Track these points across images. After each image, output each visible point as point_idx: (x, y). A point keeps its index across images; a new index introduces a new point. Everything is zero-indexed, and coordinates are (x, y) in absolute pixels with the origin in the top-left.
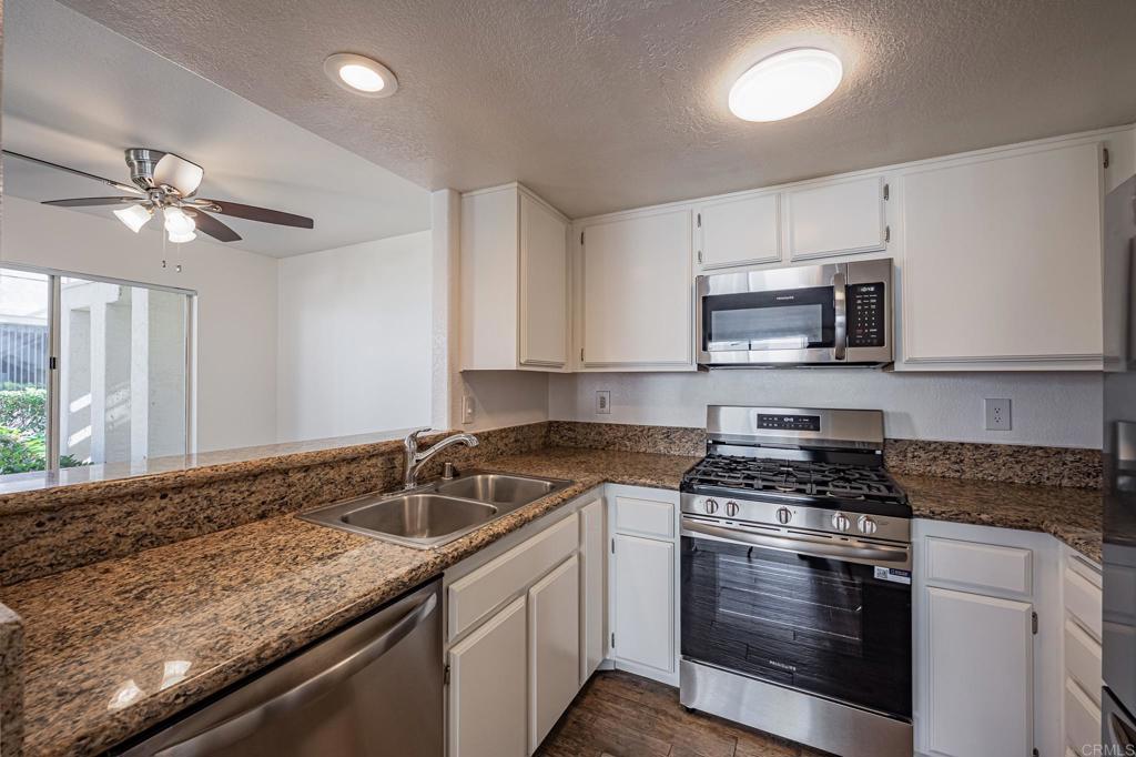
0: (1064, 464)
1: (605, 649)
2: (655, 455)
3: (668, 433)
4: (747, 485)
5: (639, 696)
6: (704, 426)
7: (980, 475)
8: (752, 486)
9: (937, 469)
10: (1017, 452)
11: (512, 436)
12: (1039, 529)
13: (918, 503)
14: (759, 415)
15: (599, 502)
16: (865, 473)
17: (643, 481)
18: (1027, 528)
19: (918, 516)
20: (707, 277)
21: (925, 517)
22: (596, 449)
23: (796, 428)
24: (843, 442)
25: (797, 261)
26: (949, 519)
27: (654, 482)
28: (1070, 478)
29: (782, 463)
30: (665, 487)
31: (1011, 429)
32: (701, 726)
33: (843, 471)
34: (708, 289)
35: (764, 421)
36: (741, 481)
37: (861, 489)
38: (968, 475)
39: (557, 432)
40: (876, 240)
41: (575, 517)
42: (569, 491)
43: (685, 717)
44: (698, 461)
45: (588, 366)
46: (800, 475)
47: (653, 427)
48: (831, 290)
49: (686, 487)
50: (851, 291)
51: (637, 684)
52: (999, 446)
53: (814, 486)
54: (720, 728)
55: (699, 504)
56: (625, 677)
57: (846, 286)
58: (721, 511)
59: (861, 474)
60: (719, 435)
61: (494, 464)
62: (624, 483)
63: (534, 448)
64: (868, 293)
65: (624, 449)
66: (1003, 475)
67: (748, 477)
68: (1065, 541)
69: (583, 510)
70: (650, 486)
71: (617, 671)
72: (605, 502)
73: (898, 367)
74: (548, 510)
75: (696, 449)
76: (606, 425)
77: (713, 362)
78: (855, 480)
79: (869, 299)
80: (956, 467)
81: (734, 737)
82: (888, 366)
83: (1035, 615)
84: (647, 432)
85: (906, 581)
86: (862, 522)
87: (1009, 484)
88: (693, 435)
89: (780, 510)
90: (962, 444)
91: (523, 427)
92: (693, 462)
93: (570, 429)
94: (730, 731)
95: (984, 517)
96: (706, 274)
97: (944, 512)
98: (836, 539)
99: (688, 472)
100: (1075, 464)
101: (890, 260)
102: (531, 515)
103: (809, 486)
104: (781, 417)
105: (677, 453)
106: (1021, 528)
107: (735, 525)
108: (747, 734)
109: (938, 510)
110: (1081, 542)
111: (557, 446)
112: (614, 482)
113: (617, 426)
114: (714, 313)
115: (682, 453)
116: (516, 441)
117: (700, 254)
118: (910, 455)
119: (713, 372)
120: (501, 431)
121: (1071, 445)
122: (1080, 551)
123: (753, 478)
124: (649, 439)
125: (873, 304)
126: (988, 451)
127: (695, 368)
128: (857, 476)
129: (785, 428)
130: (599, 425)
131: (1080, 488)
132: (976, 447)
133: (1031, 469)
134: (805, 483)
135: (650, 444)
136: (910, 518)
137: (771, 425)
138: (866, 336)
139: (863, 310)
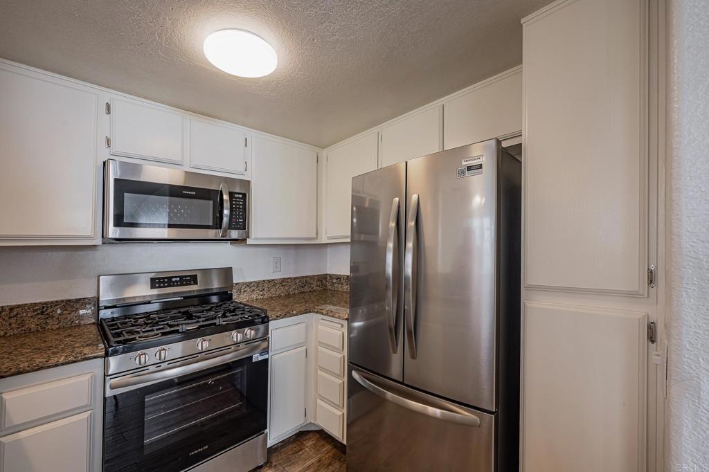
0: (296, 284)
7: (270, 295)
8: (177, 331)
9: (254, 296)
10: (283, 281)
14: (151, 279)
19: (271, 320)
21: (274, 320)
23: (181, 284)
28: (297, 289)
30: (86, 359)
31: (281, 271)
35: (156, 283)
38: (266, 296)
48: (221, 192)
50: (232, 196)
52: (277, 280)
57: (229, 192)
64: (238, 198)
66: (279, 292)
70: (63, 364)
73: (249, 242)
79: (239, 202)
80: (262, 293)
82: (244, 241)
83: (306, 350)
85: (266, 357)
87: (280, 296)
90: (264, 281)
95: (294, 312)
97: (281, 315)
100: (299, 283)
101: (249, 182)
104: (169, 278)
107: (164, 366)
109: (277, 314)
110: (328, 312)
114: (126, 194)
117: (108, 140)
118: (242, 291)
123: (177, 325)
125: (241, 205)
126: (272, 283)
127: (99, 242)
129: (174, 286)
132: (269, 281)
133: (287, 288)
135: (14, 325)
136: (268, 322)
137: (162, 285)
138: (237, 223)
139: (236, 208)
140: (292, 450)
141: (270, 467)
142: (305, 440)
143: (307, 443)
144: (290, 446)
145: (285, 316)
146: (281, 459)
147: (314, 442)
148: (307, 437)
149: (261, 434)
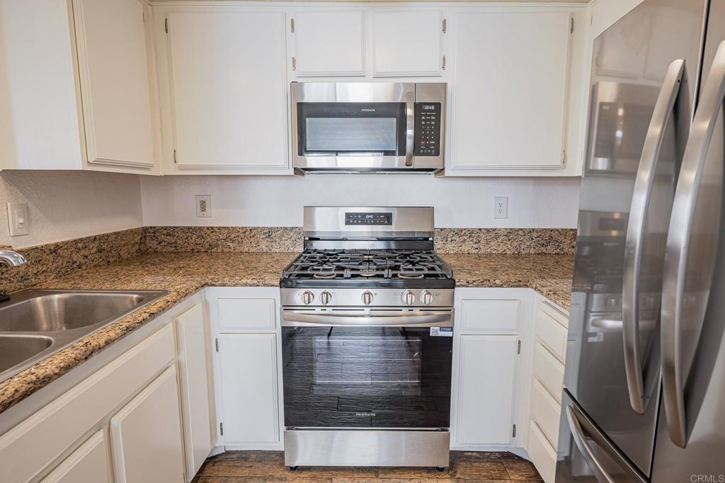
0: (532, 239)
1: (213, 438)
2: (257, 254)
3: (269, 233)
4: (338, 275)
5: (247, 470)
6: (301, 225)
7: (489, 251)
8: (342, 276)
9: (465, 248)
10: (511, 233)
11: (94, 247)
12: (526, 286)
13: (459, 276)
14: (346, 214)
15: (199, 307)
16: (423, 256)
17: (244, 281)
18: (520, 286)
19: (458, 286)
20: (302, 84)
21: (463, 286)
22: (198, 252)
23: (375, 223)
24: (407, 232)
25: (378, 77)
26: (477, 286)
27: (255, 282)
28: (534, 248)
29: (365, 253)
30: (265, 285)
31: (507, 217)
32: (303, 478)
33: (408, 255)
34: (303, 96)
35: (352, 219)
36: (333, 272)
37: (422, 270)
38: (482, 251)
39: (154, 238)
40: (435, 67)
41: (170, 327)
42: (160, 302)
43: (290, 475)
44: (297, 256)
45: (181, 168)
46: (379, 262)
47: (255, 228)
48: (403, 106)
49: (284, 283)
50: (418, 107)
51: (246, 459)
52: (500, 229)
53: (390, 270)
54: (318, 474)
55: (298, 296)
56: (234, 456)
57: (415, 103)
58: (317, 301)
59: (421, 257)
60: (314, 232)
61: (67, 281)
62: (224, 285)
63: (125, 256)
64: (430, 111)
65: (228, 250)
66: (501, 249)
67: (339, 268)
68: (542, 293)
69: (180, 318)
70: (251, 285)
71: (227, 453)
72: (206, 305)
73: (447, 173)
74: (129, 329)
75: (294, 246)
76: (208, 228)
77: (309, 166)
78: (417, 263)
79: (430, 116)
80: (476, 246)
81: (329, 479)
82: (440, 172)
83: (519, 342)
84: (249, 233)
85: (449, 334)
86: (423, 296)
87: (504, 255)
88: (292, 234)
89: (365, 294)
90: (480, 229)
91: (108, 235)
92: (293, 258)
93: (168, 235)
94: (326, 475)
95: (497, 282)
96: (299, 80)
97: (474, 281)
98: (405, 311)
99: (287, 269)
100: (537, 239)
101: (445, 85)
102: (102, 342)
103: (386, 271)
104: (364, 215)
105: (278, 251)
106: (517, 286)
107: (329, 310)
108: (340, 472)
109: (471, 280)
110: (551, 293)
111: (156, 252)
112: (214, 285)
113: (219, 228)
114: (307, 119)
115: (282, 250)
116: (100, 251)
117: (294, 61)
118: (449, 239)
119: (308, 177)
120: (76, 241)
121: (537, 226)
122: (551, 299)
123: (343, 269)
124: (253, 239)
125: (433, 120)
126: (493, 233)
127: (291, 172)
128: (419, 259)
129: (366, 224)
130: (200, 229)
131: (538, 254)
132: (488, 231)
133: (516, 244)
134: (383, 270)
135: (253, 244)
136: (454, 288)
137: (355, 221)
138: (428, 147)
139: (426, 125)
140: (488, 471)
141: (452, 476)
142: (512, 468)
143: (512, 474)
144: (488, 464)
145: (481, 284)
146: (469, 475)
147: (523, 478)
148: (515, 466)
149: (443, 430)
